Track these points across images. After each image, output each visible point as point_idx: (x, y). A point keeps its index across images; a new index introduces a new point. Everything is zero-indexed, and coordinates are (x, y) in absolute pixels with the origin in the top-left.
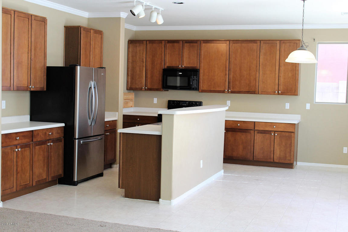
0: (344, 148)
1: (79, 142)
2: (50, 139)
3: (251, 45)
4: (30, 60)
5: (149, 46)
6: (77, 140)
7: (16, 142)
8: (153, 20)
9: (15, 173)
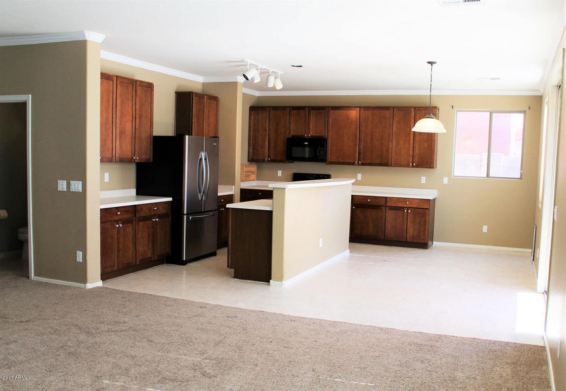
0: (484, 226)
1: (188, 218)
2: (156, 215)
3: (383, 112)
4: (134, 129)
5: (272, 112)
6: (185, 216)
7: (117, 218)
8: (270, 85)
9: (116, 251)
